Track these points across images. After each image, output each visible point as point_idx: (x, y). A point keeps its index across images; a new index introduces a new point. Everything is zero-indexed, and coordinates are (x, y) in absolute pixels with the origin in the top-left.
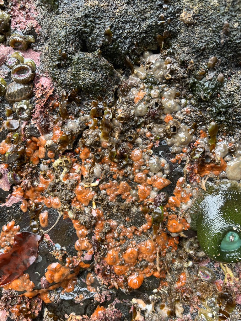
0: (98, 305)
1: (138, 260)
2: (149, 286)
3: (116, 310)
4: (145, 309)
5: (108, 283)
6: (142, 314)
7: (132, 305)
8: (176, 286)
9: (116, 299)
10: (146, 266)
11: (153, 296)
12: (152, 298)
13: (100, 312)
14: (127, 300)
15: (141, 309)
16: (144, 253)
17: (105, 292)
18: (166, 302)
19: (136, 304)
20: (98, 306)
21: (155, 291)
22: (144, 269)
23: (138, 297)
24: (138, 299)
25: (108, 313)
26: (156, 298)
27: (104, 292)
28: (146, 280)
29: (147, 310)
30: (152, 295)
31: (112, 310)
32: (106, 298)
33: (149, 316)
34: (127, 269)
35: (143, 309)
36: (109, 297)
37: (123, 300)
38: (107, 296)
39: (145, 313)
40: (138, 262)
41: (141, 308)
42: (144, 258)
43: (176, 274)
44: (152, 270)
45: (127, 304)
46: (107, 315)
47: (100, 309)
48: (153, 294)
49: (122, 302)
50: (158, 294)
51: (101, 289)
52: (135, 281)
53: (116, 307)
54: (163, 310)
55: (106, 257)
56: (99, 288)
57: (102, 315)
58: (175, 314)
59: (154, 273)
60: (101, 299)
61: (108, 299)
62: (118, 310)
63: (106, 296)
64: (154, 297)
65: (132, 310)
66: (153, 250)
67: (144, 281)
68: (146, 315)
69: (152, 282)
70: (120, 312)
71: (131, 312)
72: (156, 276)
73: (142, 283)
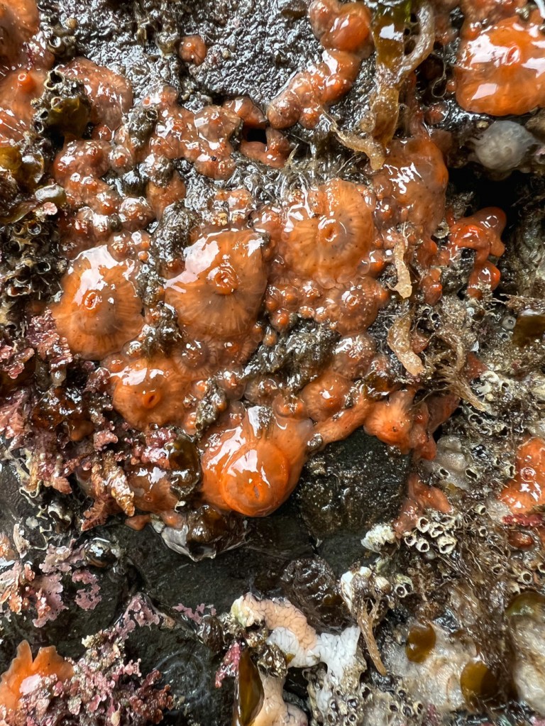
0: (20, 639)
1: (263, 316)
2: (339, 508)
3: (132, 668)
4: (311, 662)
5: (71, 478)
6: (290, 696)
7: (230, 637)
8: (500, 511)
9: (135, 602)
10: (323, 363)
11: (364, 571)
12: (362, 584)
13: (32, 684)
14: (201, 608)
15: (287, 659)
16: (307, 264)
17: (63, 551)
18: (441, 613)
19: (255, 628)
20: (23, 647)
21: (379, 534)
22: (305, 383)
23: (267, 589)
24: (267, 596)
25: (77, 693)
26: (381, 582)
27: (58, 554)
28: (317, 467)
29: (322, 666)
30: (354, 569)
31: (105, 671)
32: (70, 590)
33: (343, 709)
34: (193, 382)
35: (304, 658)
36: (88, 587)
37: (180, 607)
38: (76, 578)
39: (311, 689)
40: (269, 337)
41: (287, 652)
42: (305, 310)
43: (498, 438)
44: (358, 388)
45: (203, 631)
46: (74, 706)
47: (34, 666)
48: (366, 557)
49: (169, 623)
50: (399, 555)
51: (33, 536)
52: (249, 463)
53: (130, 653)
54: (426, 667)
55: (57, 298)
56: (24, 525)
57: (44, 703)
58: (514, 694)
59: (369, 414)
60: (33, 600)
61: (84, 602)
62: (145, 669)
63: (66, 581)
64: (371, 578)
65: (230, 668)
66: (366, 247)
67: (306, 473)
68: (321, 699)
69: (355, 481)
70: (157, 687)
71: (228, 680)
72: (386, 435)
73: (295, 480)
